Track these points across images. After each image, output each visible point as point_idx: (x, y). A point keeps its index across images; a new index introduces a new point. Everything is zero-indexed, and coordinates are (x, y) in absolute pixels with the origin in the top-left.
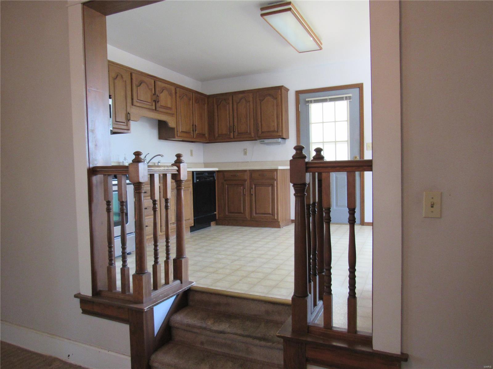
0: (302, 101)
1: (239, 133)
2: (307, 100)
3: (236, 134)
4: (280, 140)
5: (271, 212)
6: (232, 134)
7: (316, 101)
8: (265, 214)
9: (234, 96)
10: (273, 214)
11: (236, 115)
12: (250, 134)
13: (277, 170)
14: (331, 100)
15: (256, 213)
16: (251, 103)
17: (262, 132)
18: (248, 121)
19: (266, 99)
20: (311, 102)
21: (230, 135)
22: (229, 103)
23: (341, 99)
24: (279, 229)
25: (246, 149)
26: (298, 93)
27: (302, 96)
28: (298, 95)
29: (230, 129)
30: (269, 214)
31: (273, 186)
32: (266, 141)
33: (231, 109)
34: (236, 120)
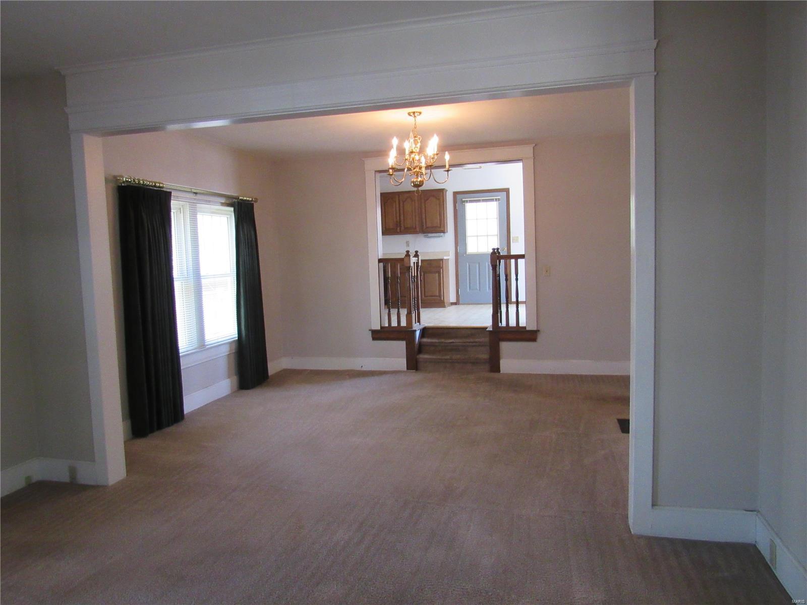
0: (458, 201)
1: (405, 228)
2: (464, 200)
3: (403, 228)
4: (442, 234)
5: (438, 294)
6: (399, 229)
7: (471, 201)
8: (432, 296)
9: (400, 196)
10: (440, 296)
11: (402, 212)
12: (416, 228)
13: (442, 259)
14: (484, 201)
15: (425, 296)
16: (417, 202)
17: (427, 228)
18: (414, 217)
19: (430, 199)
20: (467, 201)
21: (397, 229)
22: (395, 202)
23: (492, 200)
24: (444, 309)
25: (408, 242)
26: (455, 194)
27: (459, 197)
28: (456, 196)
29: (397, 225)
30: (437, 296)
31: (439, 273)
32: (430, 235)
33: (397, 206)
34: (402, 216)
